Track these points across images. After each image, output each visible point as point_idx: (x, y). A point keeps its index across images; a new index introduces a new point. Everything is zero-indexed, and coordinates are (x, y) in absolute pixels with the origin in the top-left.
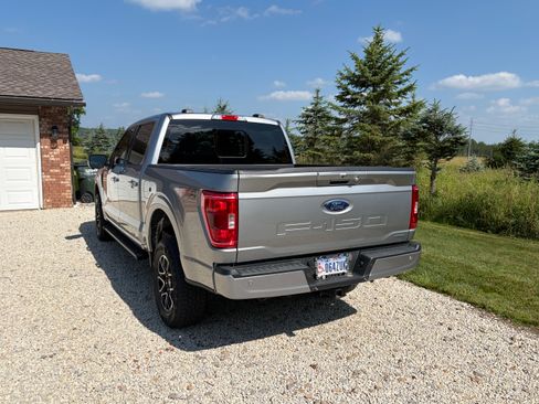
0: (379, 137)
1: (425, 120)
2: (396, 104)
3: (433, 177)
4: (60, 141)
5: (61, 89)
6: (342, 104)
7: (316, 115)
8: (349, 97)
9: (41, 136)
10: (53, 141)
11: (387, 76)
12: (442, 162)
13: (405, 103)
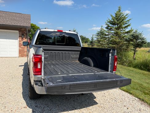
0: (118, 40)
1: (133, 35)
2: (124, 30)
3: (134, 54)
4: (24, 38)
5: (25, 24)
6: (107, 30)
7: (101, 33)
8: (109, 28)
9: (19, 37)
10: (22, 38)
11: (122, 21)
12: (138, 49)
13: (127, 30)
